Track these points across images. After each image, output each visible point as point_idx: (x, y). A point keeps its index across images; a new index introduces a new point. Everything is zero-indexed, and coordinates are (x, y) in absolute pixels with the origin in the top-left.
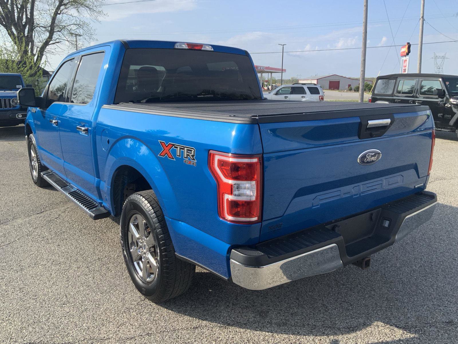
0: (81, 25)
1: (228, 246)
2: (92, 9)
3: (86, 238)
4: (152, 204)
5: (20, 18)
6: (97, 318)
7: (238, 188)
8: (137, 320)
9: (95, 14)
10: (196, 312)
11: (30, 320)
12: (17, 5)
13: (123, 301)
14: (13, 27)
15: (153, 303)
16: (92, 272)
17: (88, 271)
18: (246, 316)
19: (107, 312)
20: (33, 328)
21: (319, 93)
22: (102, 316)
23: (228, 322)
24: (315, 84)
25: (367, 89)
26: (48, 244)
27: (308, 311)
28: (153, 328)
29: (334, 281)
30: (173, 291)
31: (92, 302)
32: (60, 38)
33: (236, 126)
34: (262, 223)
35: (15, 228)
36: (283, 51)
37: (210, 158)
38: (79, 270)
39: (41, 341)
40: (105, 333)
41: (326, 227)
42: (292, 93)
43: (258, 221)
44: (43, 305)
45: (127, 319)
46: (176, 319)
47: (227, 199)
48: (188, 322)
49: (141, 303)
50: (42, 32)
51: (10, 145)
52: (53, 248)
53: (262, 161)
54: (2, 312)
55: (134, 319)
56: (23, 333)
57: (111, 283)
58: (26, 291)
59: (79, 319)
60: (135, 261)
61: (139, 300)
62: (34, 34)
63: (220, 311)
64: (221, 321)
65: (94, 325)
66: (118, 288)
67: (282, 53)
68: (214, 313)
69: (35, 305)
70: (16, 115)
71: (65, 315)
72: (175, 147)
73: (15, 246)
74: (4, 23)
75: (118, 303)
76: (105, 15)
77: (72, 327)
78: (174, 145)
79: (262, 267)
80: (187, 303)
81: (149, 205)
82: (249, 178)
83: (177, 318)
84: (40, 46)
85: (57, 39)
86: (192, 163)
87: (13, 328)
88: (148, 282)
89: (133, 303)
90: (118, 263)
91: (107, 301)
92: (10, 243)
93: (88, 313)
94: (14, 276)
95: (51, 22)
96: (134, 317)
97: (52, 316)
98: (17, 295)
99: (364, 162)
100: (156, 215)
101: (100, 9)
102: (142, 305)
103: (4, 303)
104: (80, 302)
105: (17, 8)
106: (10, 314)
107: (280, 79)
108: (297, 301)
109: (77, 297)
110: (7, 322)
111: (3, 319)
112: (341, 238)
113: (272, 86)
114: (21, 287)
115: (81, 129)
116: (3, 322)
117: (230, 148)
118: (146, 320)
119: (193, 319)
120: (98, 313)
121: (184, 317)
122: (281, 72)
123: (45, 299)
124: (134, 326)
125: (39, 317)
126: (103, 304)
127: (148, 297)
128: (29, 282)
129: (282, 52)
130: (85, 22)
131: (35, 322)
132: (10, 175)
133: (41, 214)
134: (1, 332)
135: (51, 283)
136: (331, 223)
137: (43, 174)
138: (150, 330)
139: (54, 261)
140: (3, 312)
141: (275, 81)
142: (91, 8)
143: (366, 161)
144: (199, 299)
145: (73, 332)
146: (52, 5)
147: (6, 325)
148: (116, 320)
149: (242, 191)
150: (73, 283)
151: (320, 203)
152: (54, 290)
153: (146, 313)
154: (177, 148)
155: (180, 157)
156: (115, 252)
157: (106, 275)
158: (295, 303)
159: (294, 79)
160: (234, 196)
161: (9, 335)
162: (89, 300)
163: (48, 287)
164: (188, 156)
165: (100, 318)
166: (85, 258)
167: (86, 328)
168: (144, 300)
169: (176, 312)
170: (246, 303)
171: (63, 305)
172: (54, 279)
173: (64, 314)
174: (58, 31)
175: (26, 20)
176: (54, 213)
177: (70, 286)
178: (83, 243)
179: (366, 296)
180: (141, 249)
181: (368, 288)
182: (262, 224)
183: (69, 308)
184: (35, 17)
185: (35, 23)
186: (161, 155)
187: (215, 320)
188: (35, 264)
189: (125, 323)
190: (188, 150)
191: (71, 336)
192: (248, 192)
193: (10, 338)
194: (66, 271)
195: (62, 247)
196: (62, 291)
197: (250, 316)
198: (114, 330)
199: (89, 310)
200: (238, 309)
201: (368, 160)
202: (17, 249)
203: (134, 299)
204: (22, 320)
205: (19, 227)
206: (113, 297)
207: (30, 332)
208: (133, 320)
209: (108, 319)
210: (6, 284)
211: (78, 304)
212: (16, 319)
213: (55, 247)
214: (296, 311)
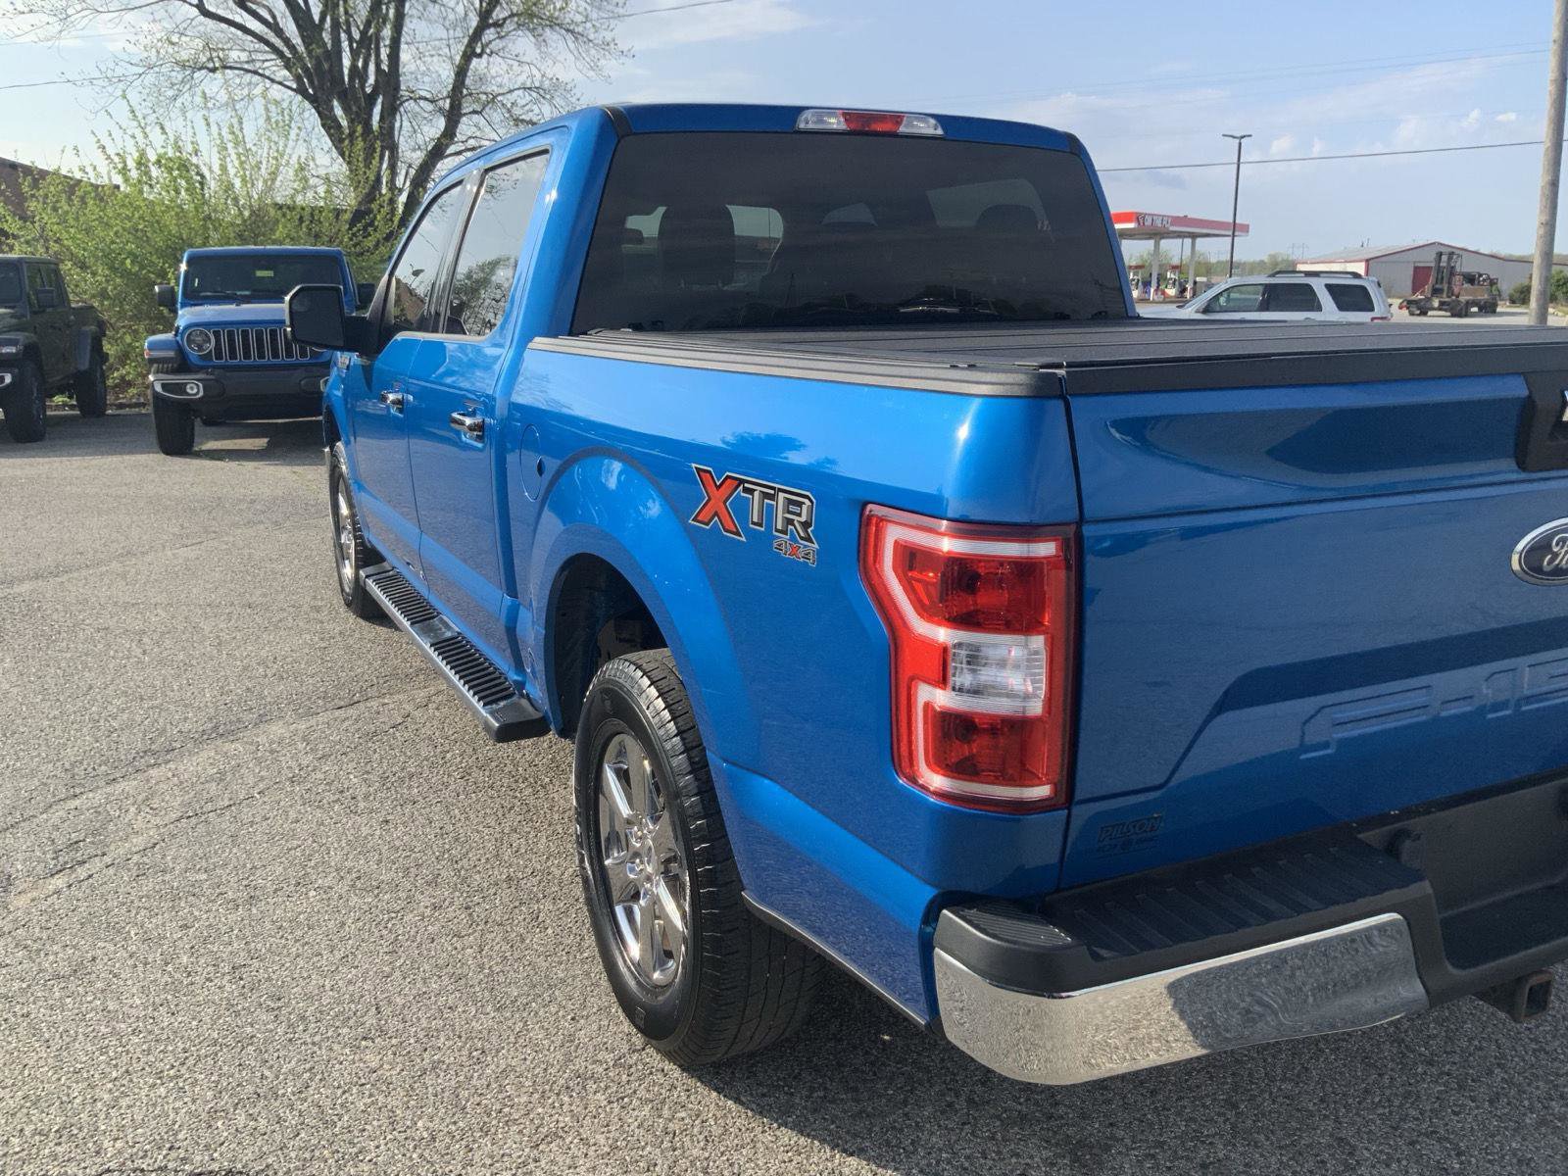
0: (544, 90)
1: (928, 893)
2: (583, 36)
3: (478, 800)
4: (671, 702)
5: (359, 74)
6: (467, 1101)
7: (974, 659)
8: (608, 1125)
9: (593, 52)
10: (825, 1119)
11: (244, 1084)
12: (348, 32)
13: (568, 1044)
14: (335, 103)
15: (672, 1065)
16: (478, 925)
17: (465, 921)
18: (1018, 1155)
19: (507, 1082)
20: (251, 1115)
21: (1372, 309)
22: (489, 1097)
23: (943, 1171)
24: (1356, 275)
25: (1560, 295)
26: (352, 815)
27: (1273, 1160)
28: (659, 1162)
29: (1392, 1043)
30: (739, 1031)
31: (460, 1037)
32: (478, 134)
33: (975, 405)
34: (1069, 809)
35: (260, 754)
36: (1239, 160)
37: (867, 532)
38: (437, 914)
39: (267, 1166)
40: (489, 1162)
41: (1360, 836)
42: (1265, 306)
43: (1053, 802)
44: (297, 1035)
45: (572, 1117)
46: (747, 1137)
47: (928, 706)
48: (790, 1154)
49: (631, 1062)
50: (425, 118)
51: (295, 477)
52: (365, 831)
53: (1075, 553)
54: (162, 1048)
55: (596, 1121)
56: (216, 1132)
57: (537, 973)
58: (249, 979)
59: (405, 1099)
60: (619, 903)
61: (625, 1048)
62: (397, 125)
63: (917, 1123)
64: (917, 1165)
65: (454, 1128)
66: (557, 993)
67: (1236, 166)
68: (894, 1128)
69: (271, 1031)
70: (321, 381)
71: (363, 1081)
72: (746, 490)
73: (246, 814)
74: (311, 91)
75: (549, 1050)
76: (622, 52)
77: (380, 1126)
78: (742, 482)
79: (1064, 994)
80: (795, 1078)
81: (660, 703)
82: (1017, 622)
83: (752, 1135)
84: (417, 163)
85: (470, 137)
86: (801, 552)
87: (184, 1110)
88: (656, 986)
89: (600, 1057)
90: (571, 900)
91: (512, 1039)
92: (232, 802)
93: (439, 1081)
94: (223, 919)
95: (451, 81)
96: (597, 1110)
97: (319, 1077)
98: (219, 988)
99: (1539, 570)
100: (684, 744)
101: (609, 36)
102: (631, 1067)
103: (173, 1014)
104: (421, 1035)
105: (351, 39)
106: (187, 1058)
107: (1227, 262)
108: (1231, 1114)
109: (414, 1014)
110: (172, 1084)
111: (162, 1072)
112: (1425, 887)
113: (1195, 283)
114: (239, 961)
115: (462, 423)
116: (159, 1081)
117: (946, 496)
118: (638, 1128)
119: (812, 1142)
120: (474, 1082)
121: (778, 1133)
122: (1230, 233)
123: (308, 1014)
124: (593, 1148)
125: (277, 1077)
126: (498, 1051)
127: (654, 1042)
128: (268, 945)
129: (1236, 161)
130: (557, 79)
131: (259, 1095)
132: (278, 576)
133: (351, 711)
134: (146, 1119)
135: (338, 957)
136: (1384, 819)
137: (367, 577)
138: (648, 1170)
139: (359, 878)
140: (166, 1046)
141: (1208, 269)
142: (579, 33)
143: (1549, 563)
144: (843, 1066)
145: (377, 1147)
146: (456, 26)
147: (166, 1097)
148: (531, 1116)
149: (987, 675)
150: (408, 962)
151: (1335, 736)
152: (341, 982)
153: (644, 1102)
154: (751, 491)
155: (763, 529)
156: (569, 858)
157: (523, 941)
158: (1221, 1120)
159: (1280, 259)
160: (953, 693)
161: (166, 1133)
162: (453, 1030)
163: (323, 971)
164: (790, 527)
165: (478, 1104)
166: (463, 872)
167: (425, 1134)
168: (643, 1049)
169: (752, 1110)
170: (1022, 1100)
171: (363, 1043)
172: (350, 942)
173: (361, 1074)
174: (475, 112)
175: (376, 81)
176: (392, 706)
177: (397, 973)
178: (467, 818)
179: (1528, 1121)
180: (638, 861)
181: (1538, 1088)
182: (1069, 816)
183: (379, 1053)
184: (404, 70)
185: (403, 87)
186: (699, 518)
187: (894, 1160)
188: (299, 883)
189: (561, 1133)
190: (790, 502)
191: (370, 1161)
192: (1015, 681)
193: (168, 1146)
194: (393, 915)
195: (396, 829)
196: (369, 990)
197: (1032, 1157)
198: (520, 1157)
199: (445, 1066)
200: (988, 1125)
201: (1557, 562)
202: (251, 826)
203: (605, 1043)
204: (218, 1082)
205: (272, 752)
206: (537, 1027)
207: (237, 1130)
208: (593, 1123)
209: (507, 1110)
210: (192, 947)
211: (412, 1041)
212: (203, 1076)
213: (371, 826)
214: (1221, 1155)
